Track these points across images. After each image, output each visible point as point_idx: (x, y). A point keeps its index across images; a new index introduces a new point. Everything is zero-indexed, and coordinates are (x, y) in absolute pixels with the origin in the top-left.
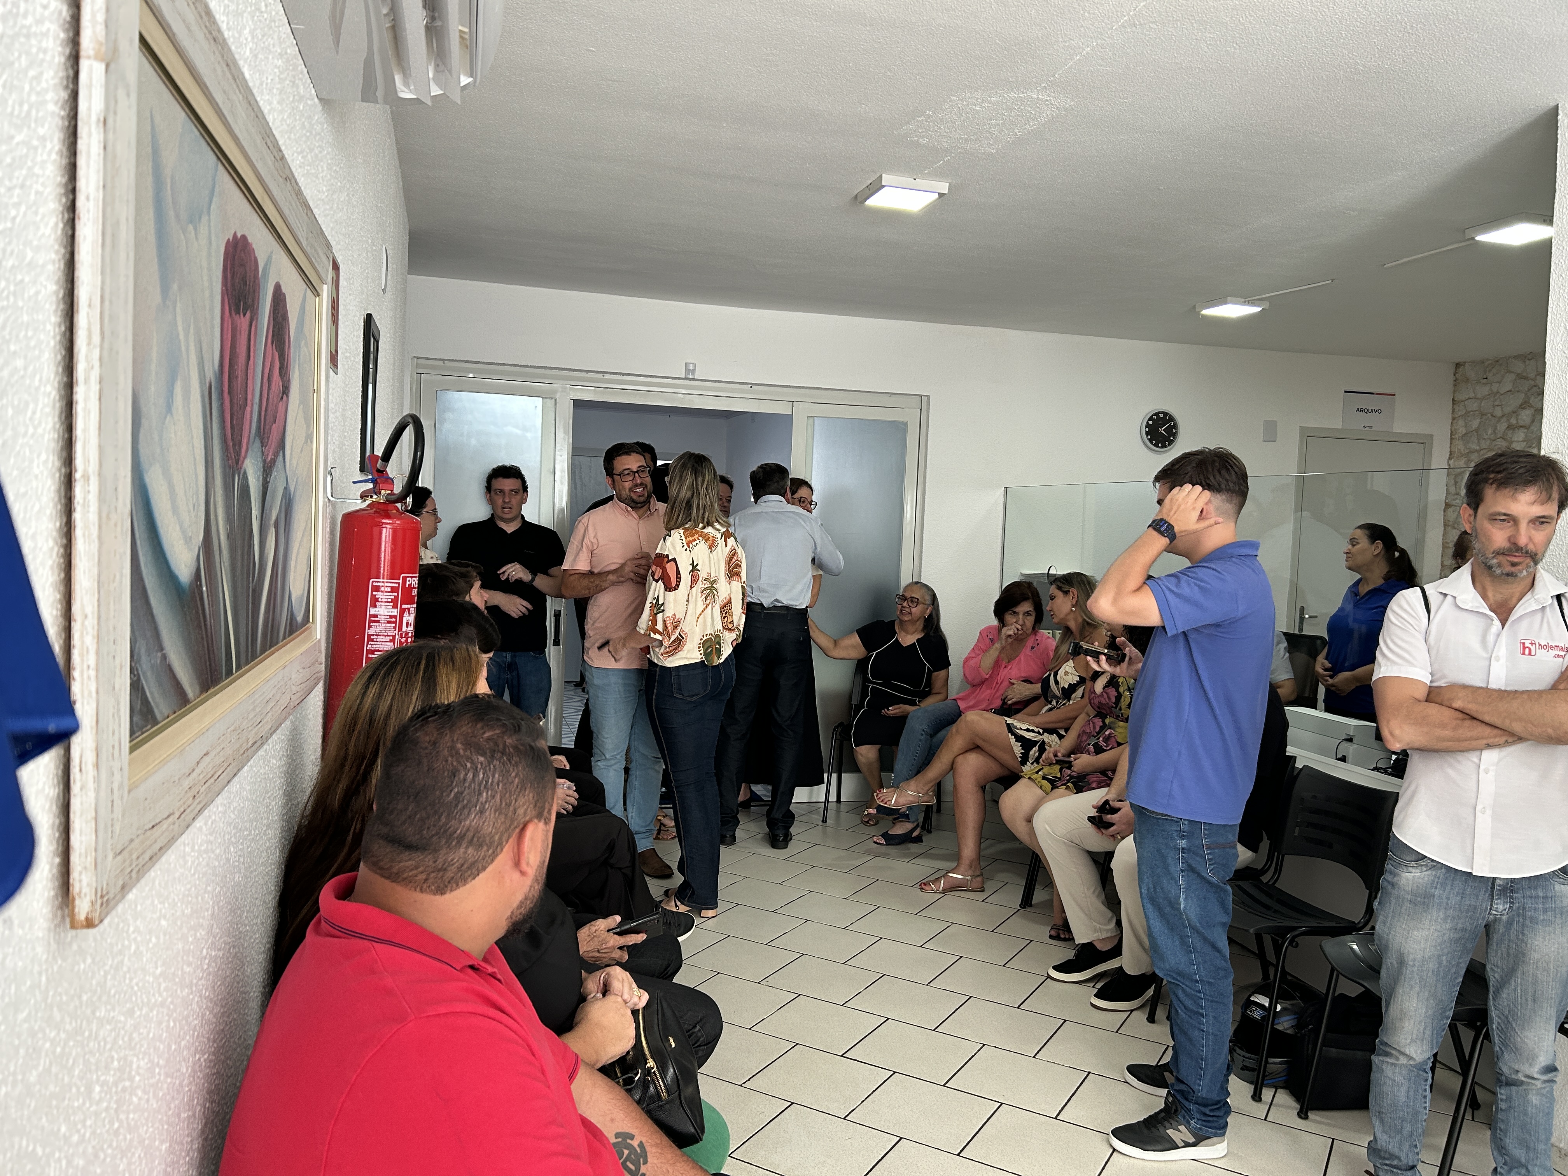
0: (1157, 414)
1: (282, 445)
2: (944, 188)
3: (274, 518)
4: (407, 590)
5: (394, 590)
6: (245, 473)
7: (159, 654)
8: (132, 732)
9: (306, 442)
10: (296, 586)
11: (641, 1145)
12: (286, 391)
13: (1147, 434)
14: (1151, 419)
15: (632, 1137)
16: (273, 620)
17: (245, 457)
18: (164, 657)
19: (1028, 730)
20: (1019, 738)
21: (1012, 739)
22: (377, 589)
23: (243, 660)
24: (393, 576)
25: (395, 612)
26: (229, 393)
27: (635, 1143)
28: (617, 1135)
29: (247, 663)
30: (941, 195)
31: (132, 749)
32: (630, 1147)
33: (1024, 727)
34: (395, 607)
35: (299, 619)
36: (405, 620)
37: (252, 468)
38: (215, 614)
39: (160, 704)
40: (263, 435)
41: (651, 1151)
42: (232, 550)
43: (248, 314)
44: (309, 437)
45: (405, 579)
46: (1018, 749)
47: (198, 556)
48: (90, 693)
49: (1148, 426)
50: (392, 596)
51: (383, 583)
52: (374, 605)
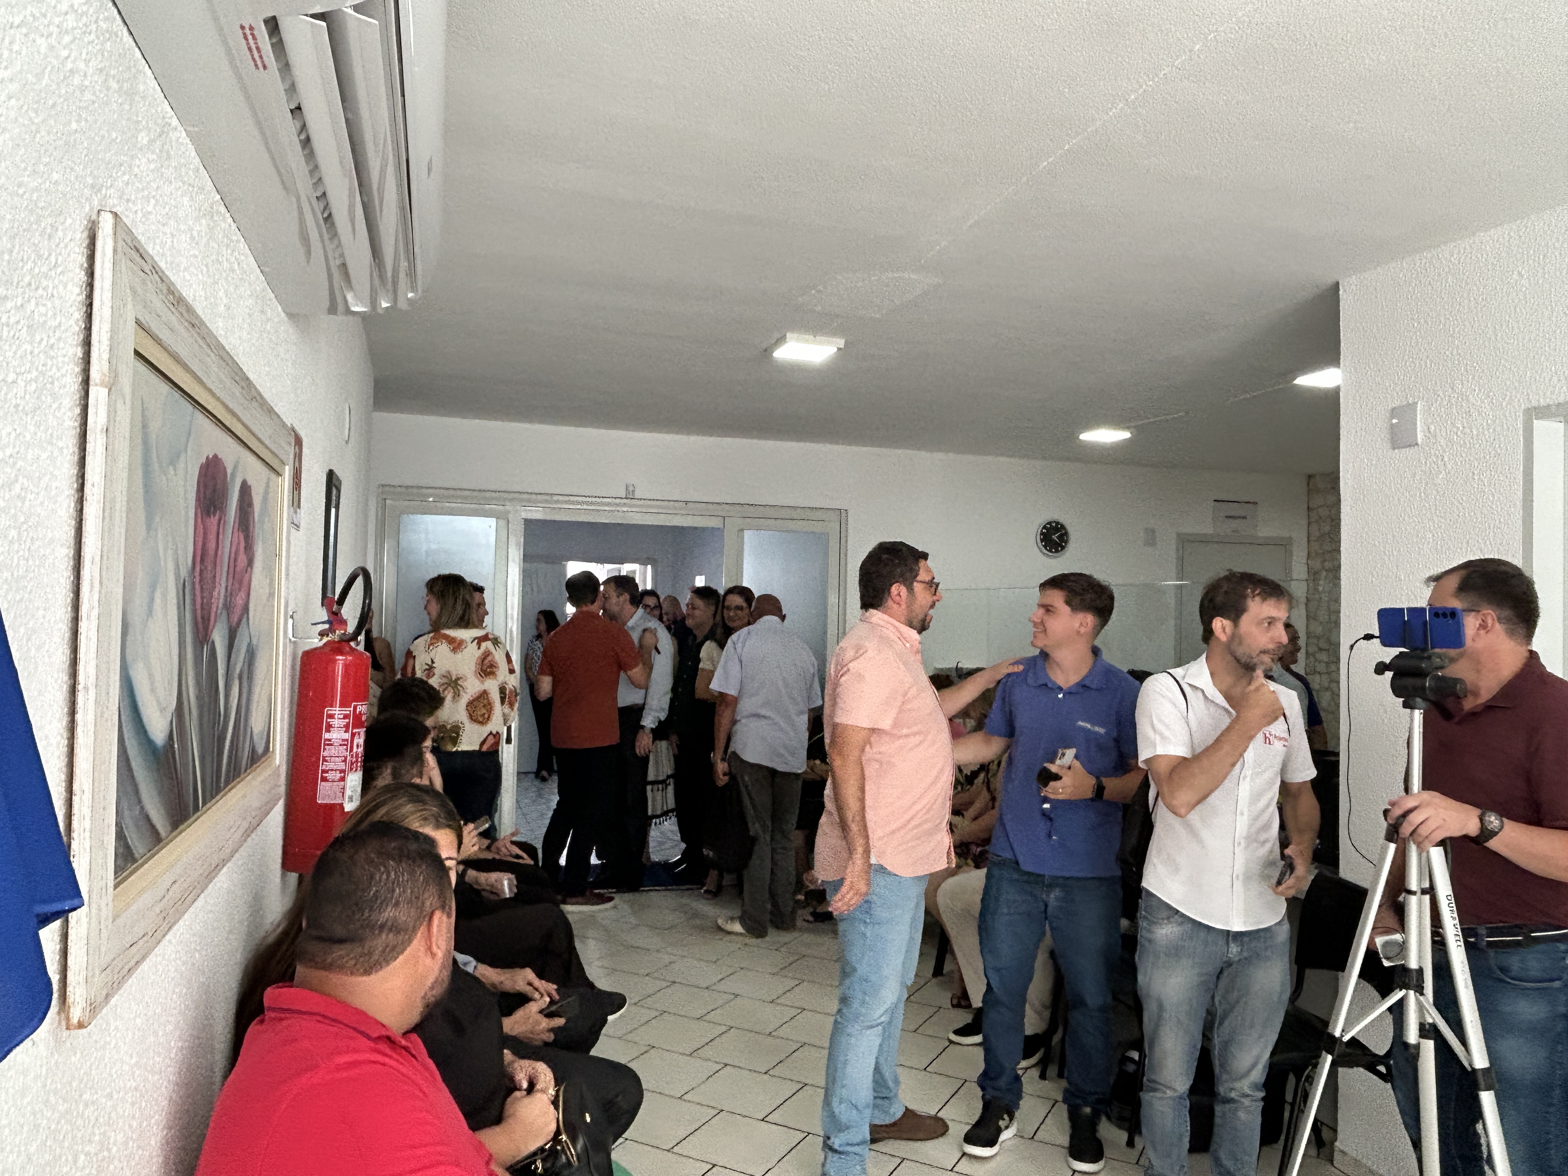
0: (1050, 523)
1: (246, 609)
2: (841, 343)
3: (238, 671)
4: (357, 717)
5: (346, 717)
6: (213, 642)
7: (138, 807)
8: (116, 873)
9: (268, 600)
10: (257, 723)
12: (250, 562)
13: (1042, 541)
14: (1044, 527)
16: (236, 755)
17: (214, 626)
18: (142, 808)
22: (331, 716)
23: (208, 794)
24: (345, 705)
25: (347, 736)
26: (200, 581)
29: (213, 797)
30: (839, 349)
31: (116, 886)
34: (347, 731)
35: (260, 750)
36: (355, 742)
37: (219, 637)
38: (185, 765)
39: (138, 846)
40: (229, 605)
42: (200, 707)
43: (217, 514)
44: (271, 595)
45: (355, 708)
47: (172, 722)
48: (85, 849)
49: (1042, 533)
50: (344, 722)
51: (337, 711)
52: (328, 731)
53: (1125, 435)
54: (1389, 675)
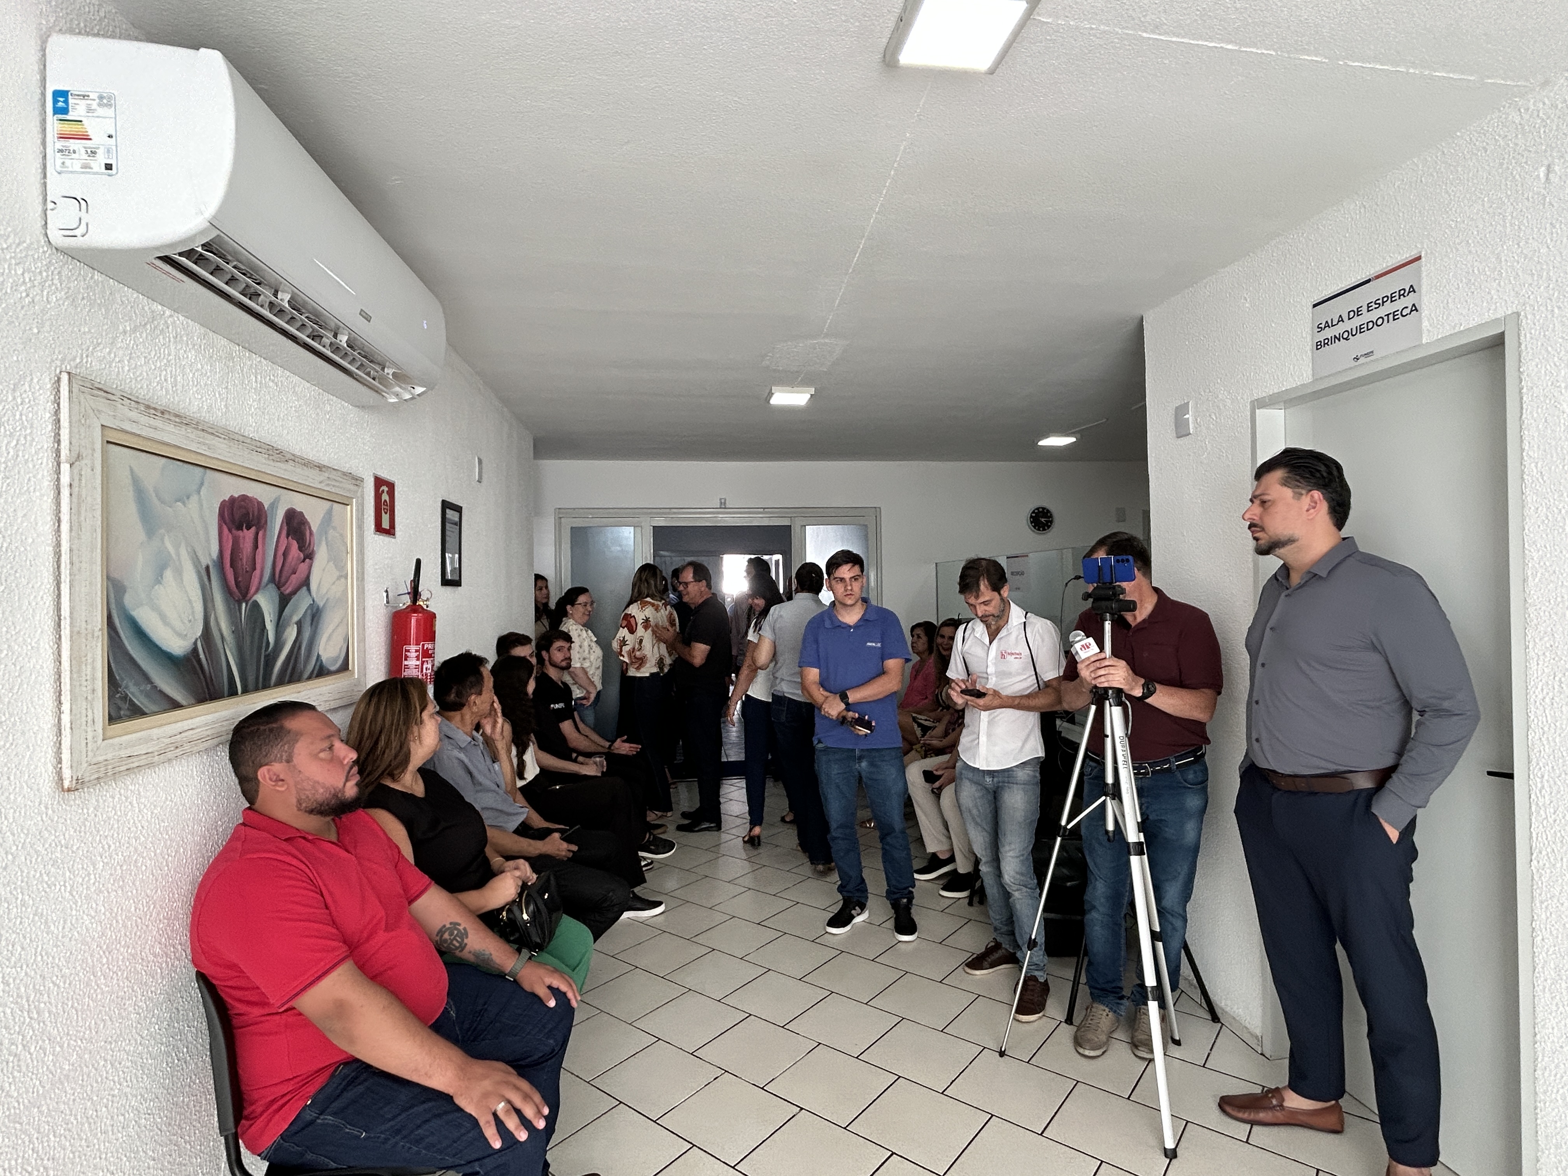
0: (1038, 509)
1: (305, 584)
2: (812, 391)
3: (296, 618)
4: (425, 651)
5: (417, 651)
6: (256, 602)
7: (149, 686)
9: (338, 579)
10: (329, 652)
11: (465, 929)
12: (309, 556)
13: (1032, 523)
14: (1033, 512)
15: (459, 925)
17: (256, 593)
18: (155, 687)
19: (926, 720)
20: (920, 725)
21: (916, 726)
22: (408, 651)
23: (251, 690)
24: (418, 644)
25: (418, 663)
26: (232, 566)
27: (461, 928)
28: (451, 923)
29: (258, 690)
30: (812, 395)
31: (111, 724)
32: (458, 930)
33: (923, 717)
34: (418, 660)
35: (336, 668)
36: (424, 667)
37: (264, 599)
38: (216, 668)
39: (149, 706)
40: (278, 581)
41: (471, 933)
43: (253, 529)
44: (342, 576)
45: (423, 645)
46: (919, 732)
47: (195, 643)
49: (1031, 517)
50: (416, 654)
51: (413, 648)
52: (406, 660)
53: (1073, 440)
54: (1091, 600)
